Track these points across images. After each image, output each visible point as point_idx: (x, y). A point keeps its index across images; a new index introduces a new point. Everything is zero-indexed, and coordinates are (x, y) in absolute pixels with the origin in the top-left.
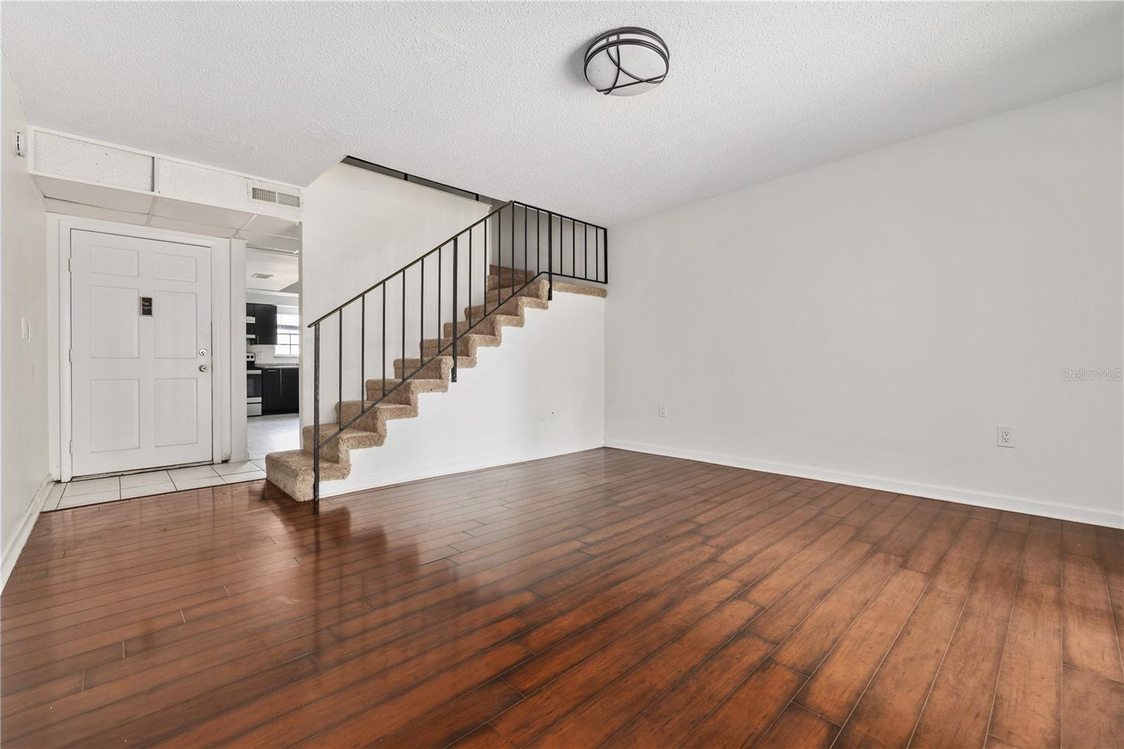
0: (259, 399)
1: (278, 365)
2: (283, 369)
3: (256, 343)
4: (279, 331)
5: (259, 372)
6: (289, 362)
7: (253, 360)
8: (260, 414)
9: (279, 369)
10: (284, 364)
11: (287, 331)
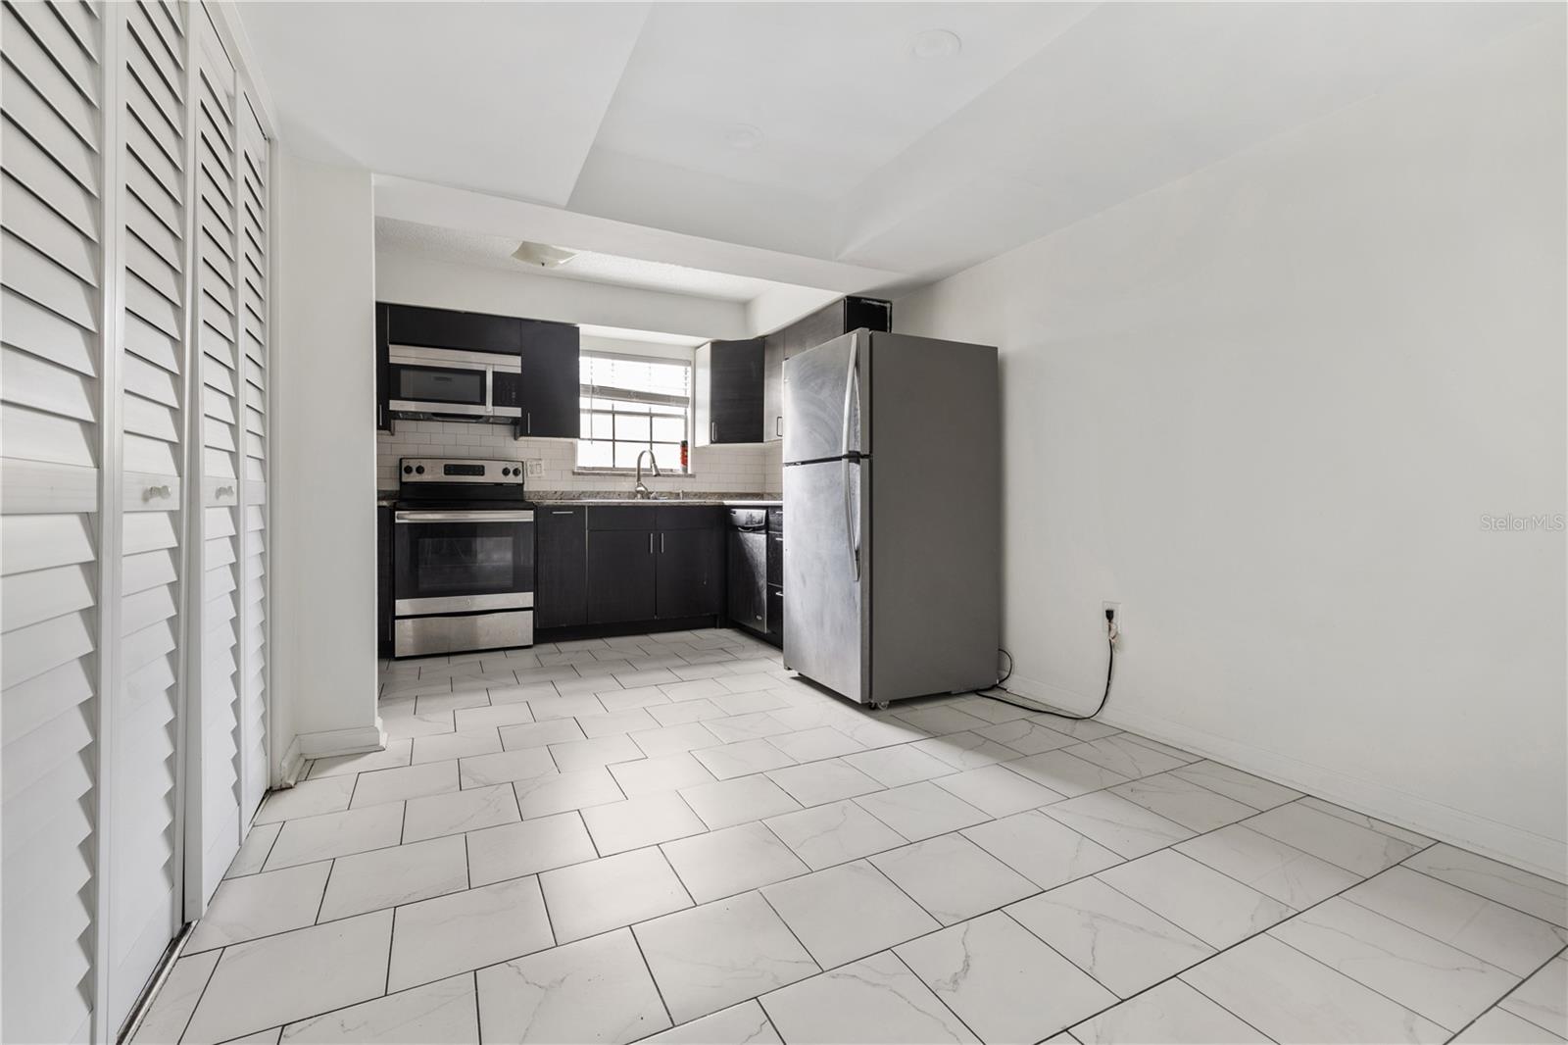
0: (527, 599)
1: (583, 494)
2: (594, 509)
3: (524, 434)
4: (585, 402)
5: (527, 516)
6: (610, 488)
7: (518, 480)
8: (531, 643)
9: (582, 507)
10: (597, 494)
11: (605, 404)
